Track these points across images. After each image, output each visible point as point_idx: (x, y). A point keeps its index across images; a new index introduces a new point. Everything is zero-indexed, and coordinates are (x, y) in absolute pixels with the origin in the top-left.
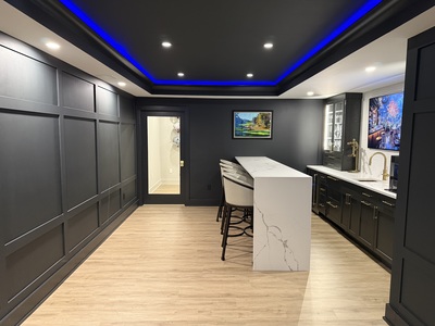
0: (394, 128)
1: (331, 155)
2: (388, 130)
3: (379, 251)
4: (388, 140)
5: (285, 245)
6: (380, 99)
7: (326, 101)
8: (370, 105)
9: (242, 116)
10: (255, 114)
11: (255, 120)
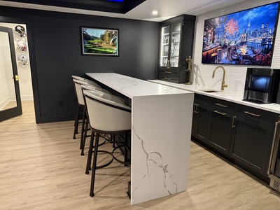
0: (233, 44)
1: (168, 70)
2: (225, 47)
3: (235, 156)
4: (224, 55)
5: (165, 171)
6: (217, 20)
7: (161, 24)
8: (206, 25)
9: (90, 32)
10: (103, 32)
11: (103, 37)
